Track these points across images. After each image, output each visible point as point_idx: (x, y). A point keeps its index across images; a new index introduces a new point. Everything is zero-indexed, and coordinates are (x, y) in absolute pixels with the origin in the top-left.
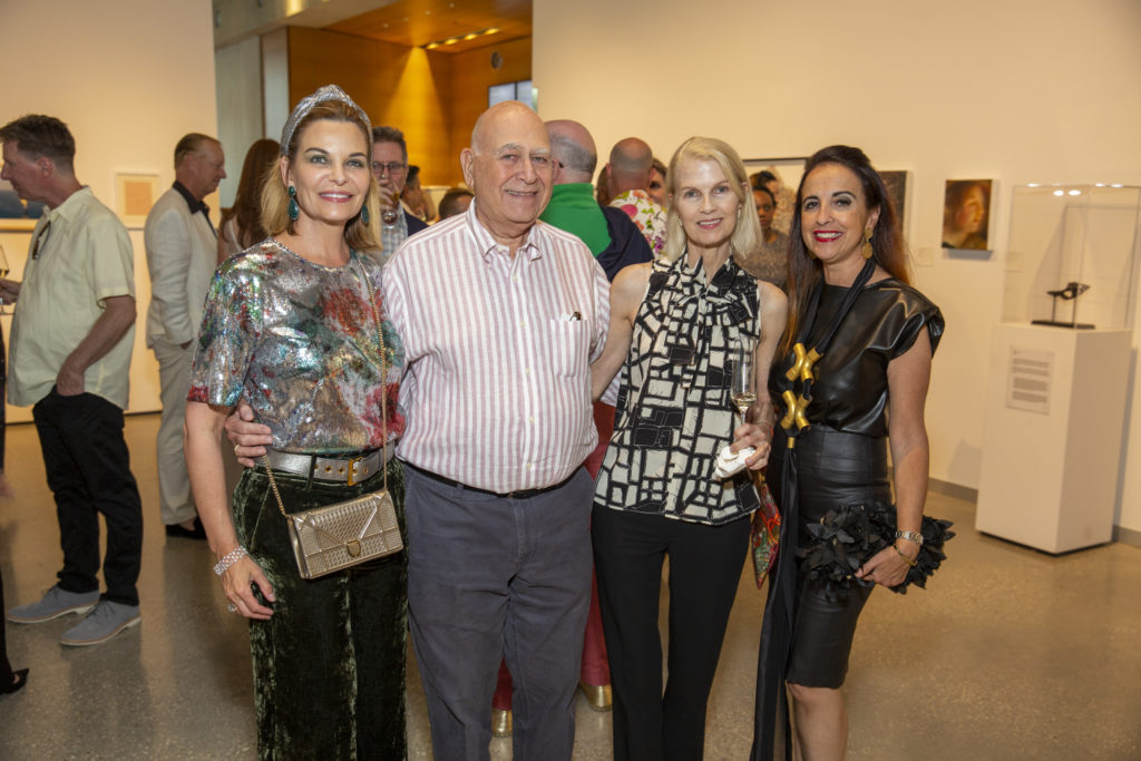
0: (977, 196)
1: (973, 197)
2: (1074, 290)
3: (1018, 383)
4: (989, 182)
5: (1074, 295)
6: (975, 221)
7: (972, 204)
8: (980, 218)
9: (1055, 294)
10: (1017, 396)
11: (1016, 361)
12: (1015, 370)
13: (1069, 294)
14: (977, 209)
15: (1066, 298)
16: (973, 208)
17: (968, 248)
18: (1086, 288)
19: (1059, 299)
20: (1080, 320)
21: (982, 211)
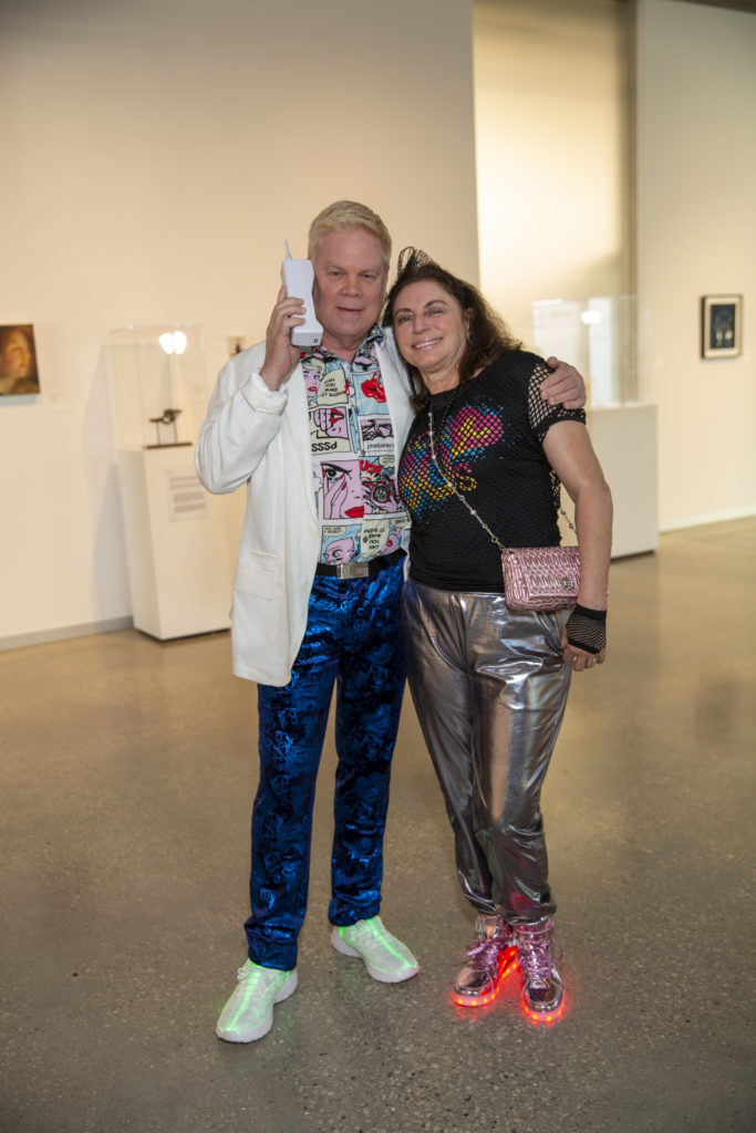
0: (20, 341)
1: (14, 342)
2: (171, 415)
3: (178, 498)
4: (30, 327)
5: (173, 419)
6: (22, 365)
7: (16, 349)
8: (27, 362)
9: (156, 421)
10: (178, 510)
11: (172, 480)
12: (172, 488)
13: (166, 420)
14: (22, 353)
15: (166, 423)
16: (17, 353)
17: (19, 393)
18: (178, 412)
19: (161, 424)
20: (181, 439)
21: (28, 356)
